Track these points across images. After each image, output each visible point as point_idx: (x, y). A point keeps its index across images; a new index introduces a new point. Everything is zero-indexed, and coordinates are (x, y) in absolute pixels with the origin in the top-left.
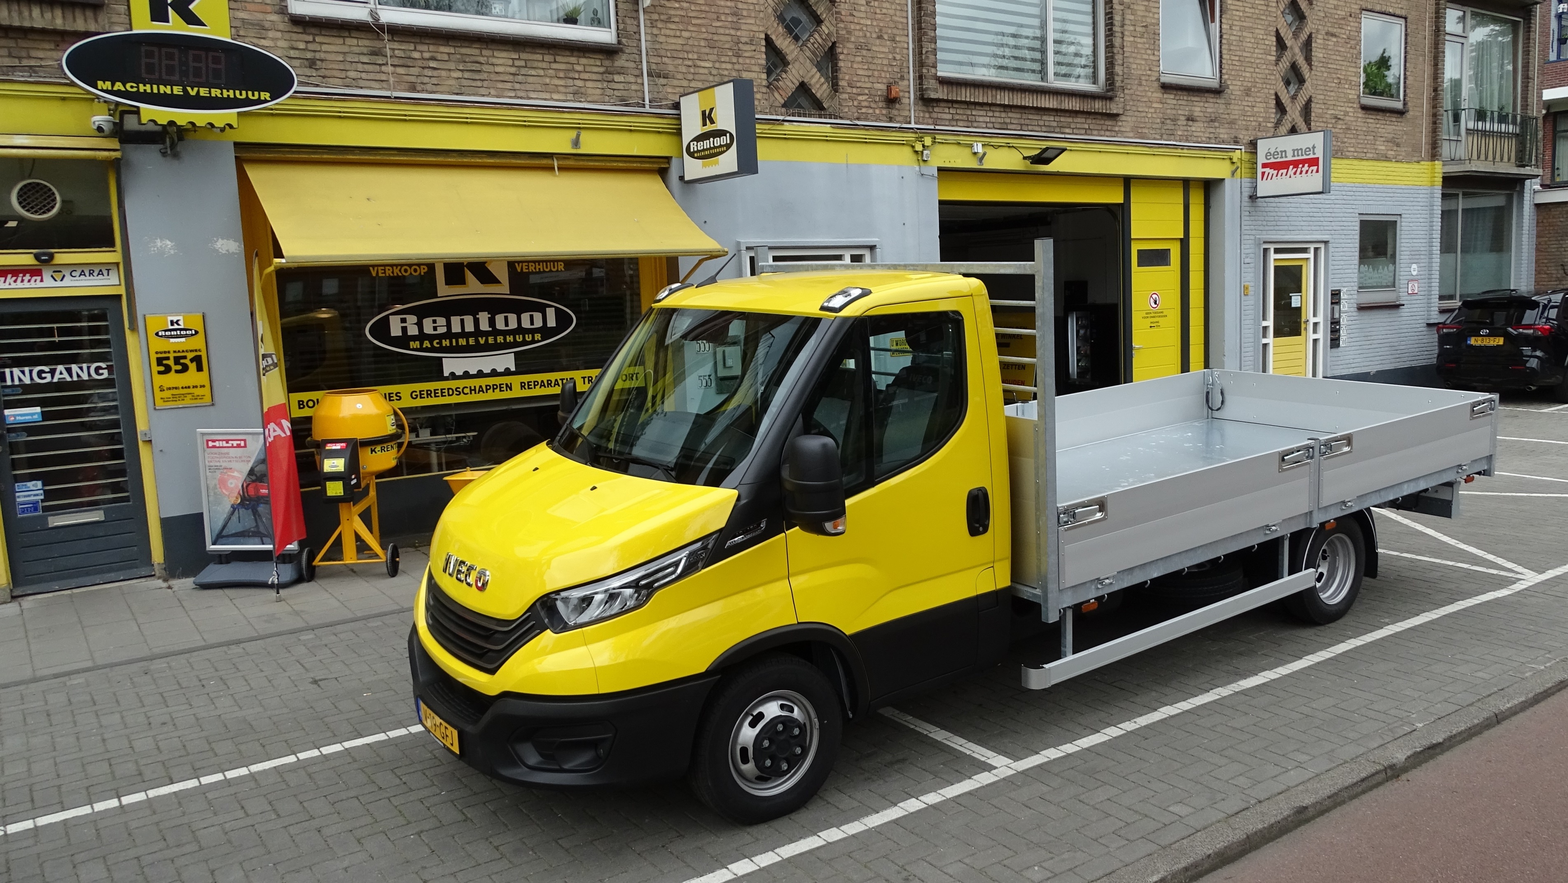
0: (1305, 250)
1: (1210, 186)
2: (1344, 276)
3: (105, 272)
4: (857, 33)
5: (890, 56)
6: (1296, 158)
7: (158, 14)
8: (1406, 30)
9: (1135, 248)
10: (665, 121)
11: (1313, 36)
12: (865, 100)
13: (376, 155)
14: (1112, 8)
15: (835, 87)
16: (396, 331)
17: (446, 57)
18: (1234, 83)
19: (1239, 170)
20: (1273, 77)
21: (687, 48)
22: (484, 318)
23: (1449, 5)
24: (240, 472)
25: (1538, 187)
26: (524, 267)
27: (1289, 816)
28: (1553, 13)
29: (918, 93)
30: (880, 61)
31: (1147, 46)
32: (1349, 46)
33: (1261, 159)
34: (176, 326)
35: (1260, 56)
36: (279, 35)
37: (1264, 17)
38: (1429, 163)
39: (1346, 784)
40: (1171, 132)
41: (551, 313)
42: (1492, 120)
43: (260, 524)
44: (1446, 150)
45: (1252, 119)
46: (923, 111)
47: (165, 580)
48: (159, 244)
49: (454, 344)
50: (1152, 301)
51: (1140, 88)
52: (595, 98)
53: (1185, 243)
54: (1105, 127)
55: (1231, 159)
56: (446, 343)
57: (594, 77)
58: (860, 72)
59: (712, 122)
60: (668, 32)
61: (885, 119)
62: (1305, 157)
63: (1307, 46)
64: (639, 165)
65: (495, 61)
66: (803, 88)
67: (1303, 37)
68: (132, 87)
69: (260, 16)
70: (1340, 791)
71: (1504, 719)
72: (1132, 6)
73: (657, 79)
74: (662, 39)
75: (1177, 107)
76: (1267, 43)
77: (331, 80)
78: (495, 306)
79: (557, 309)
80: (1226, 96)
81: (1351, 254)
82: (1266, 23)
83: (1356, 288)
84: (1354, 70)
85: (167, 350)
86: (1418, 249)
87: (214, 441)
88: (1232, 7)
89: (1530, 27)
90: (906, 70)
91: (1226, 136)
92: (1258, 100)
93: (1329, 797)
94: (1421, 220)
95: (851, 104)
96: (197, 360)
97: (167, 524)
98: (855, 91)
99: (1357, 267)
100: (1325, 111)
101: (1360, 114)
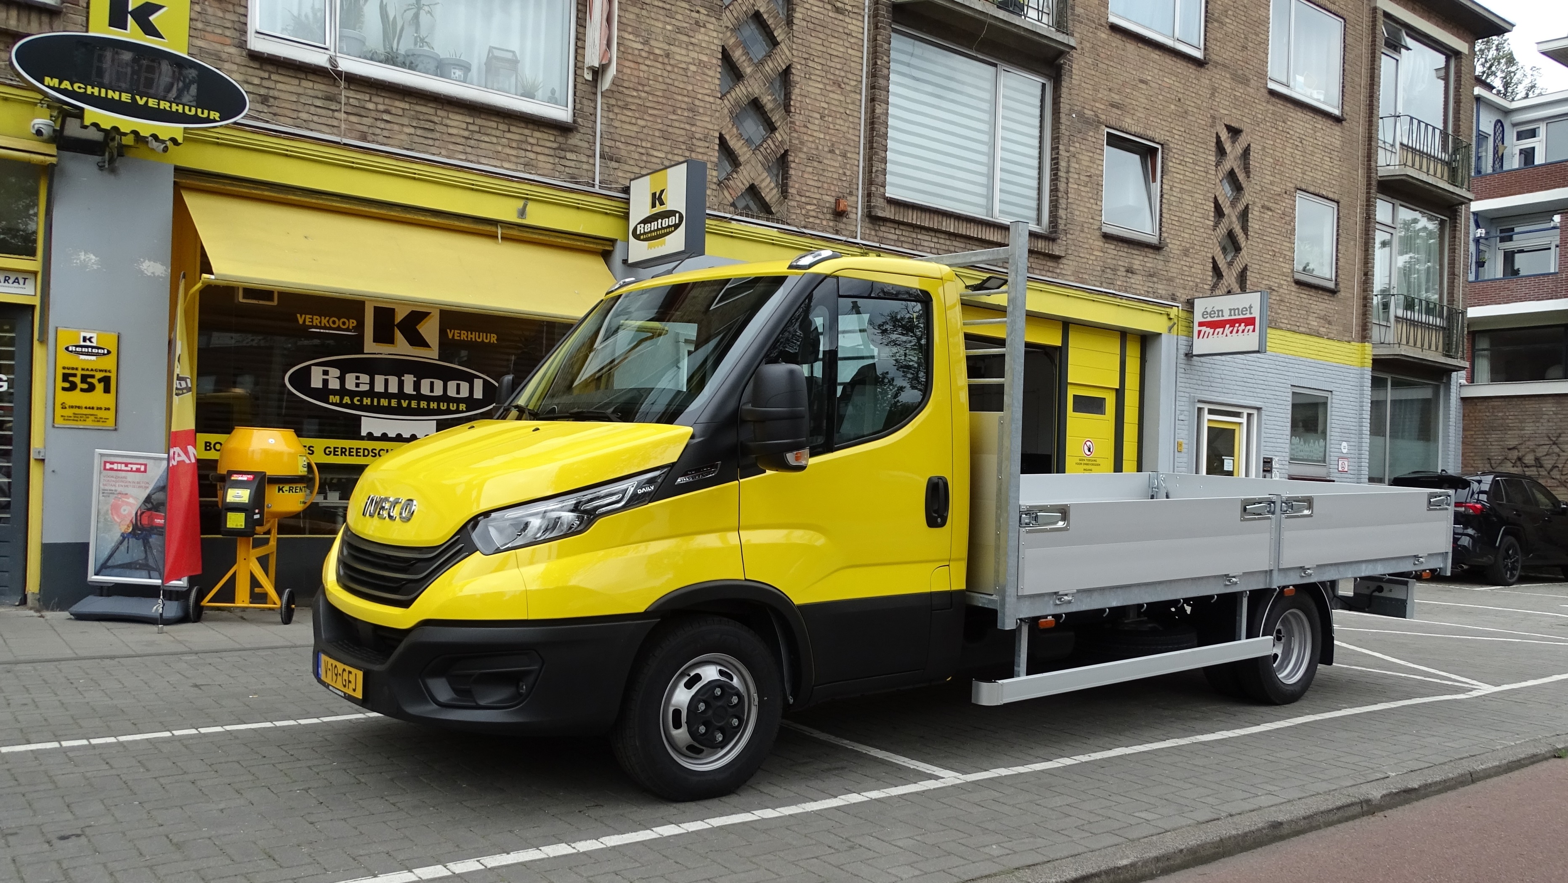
0: (1238, 415)
1: (1146, 340)
2: (1276, 445)
3: (21, 281)
4: (809, 145)
5: (841, 171)
6: (1233, 317)
7: (117, 19)
8: (1338, 214)
9: (1071, 392)
10: (613, 203)
11: (1250, 207)
12: (813, 210)
13: (317, 199)
14: (1058, 153)
15: (784, 192)
16: (316, 382)
17: (401, 113)
18: (1173, 242)
19: (1176, 326)
20: (1210, 241)
21: (641, 136)
22: (409, 380)
23: (1379, 195)
24: (136, 498)
25: (1463, 382)
26: (456, 335)
27: (1264, 828)
28: (1471, 237)
29: (866, 210)
30: (830, 174)
31: (1090, 195)
32: (1284, 221)
33: (1198, 318)
34: (88, 343)
35: (1199, 219)
36: (235, 67)
37: (1203, 183)
38: (1360, 344)
39: (1322, 809)
40: (1110, 281)
41: (478, 384)
42: (1420, 311)
43: (149, 556)
44: (1376, 333)
45: (1189, 279)
46: (870, 229)
47: (37, 611)
48: (82, 257)
49: (375, 403)
50: (1086, 448)
51: (1082, 235)
52: (546, 172)
53: (1120, 393)
54: (1046, 268)
55: (1168, 315)
56: (367, 401)
57: (547, 151)
58: (810, 182)
59: (662, 203)
60: (624, 118)
61: (831, 230)
62: (1242, 316)
63: (1244, 215)
64: (583, 244)
65: (448, 122)
66: (753, 190)
67: (1240, 207)
68: (79, 88)
69: (218, 47)
70: (1316, 814)
71: (1479, 779)
72: (1077, 156)
73: (609, 162)
74: (617, 124)
75: (1117, 258)
76: (1205, 207)
77: (282, 118)
78: (422, 370)
79: (485, 381)
80: (1164, 253)
81: (1283, 424)
82: (1205, 189)
83: (1287, 459)
84: (1289, 245)
85: (75, 366)
86: (1348, 427)
87: (112, 463)
88: (1173, 170)
89: (1455, 226)
90: (855, 187)
91: (1164, 292)
92: (1196, 261)
93: (1304, 818)
94: (1352, 399)
95: (799, 211)
96: (106, 381)
97: (48, 550)
98: (803, 199)
99: (1289, 437)
100: (1260, 281)
101: (1294, 288)
